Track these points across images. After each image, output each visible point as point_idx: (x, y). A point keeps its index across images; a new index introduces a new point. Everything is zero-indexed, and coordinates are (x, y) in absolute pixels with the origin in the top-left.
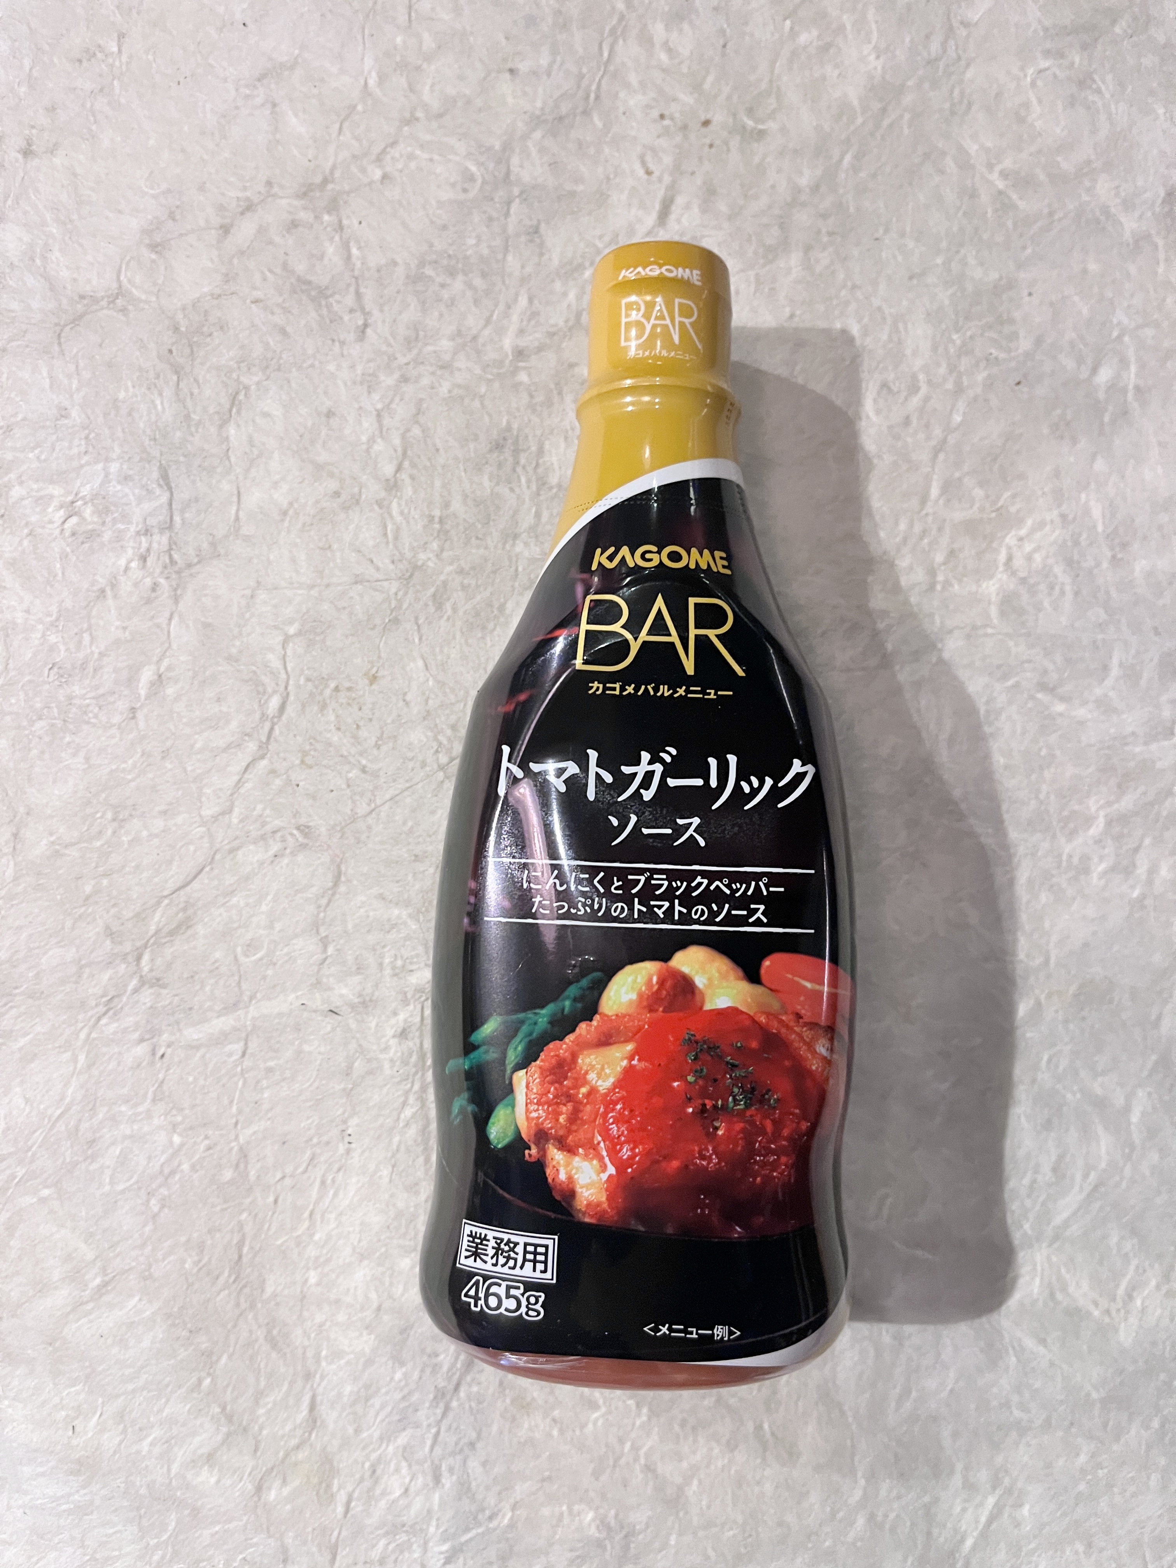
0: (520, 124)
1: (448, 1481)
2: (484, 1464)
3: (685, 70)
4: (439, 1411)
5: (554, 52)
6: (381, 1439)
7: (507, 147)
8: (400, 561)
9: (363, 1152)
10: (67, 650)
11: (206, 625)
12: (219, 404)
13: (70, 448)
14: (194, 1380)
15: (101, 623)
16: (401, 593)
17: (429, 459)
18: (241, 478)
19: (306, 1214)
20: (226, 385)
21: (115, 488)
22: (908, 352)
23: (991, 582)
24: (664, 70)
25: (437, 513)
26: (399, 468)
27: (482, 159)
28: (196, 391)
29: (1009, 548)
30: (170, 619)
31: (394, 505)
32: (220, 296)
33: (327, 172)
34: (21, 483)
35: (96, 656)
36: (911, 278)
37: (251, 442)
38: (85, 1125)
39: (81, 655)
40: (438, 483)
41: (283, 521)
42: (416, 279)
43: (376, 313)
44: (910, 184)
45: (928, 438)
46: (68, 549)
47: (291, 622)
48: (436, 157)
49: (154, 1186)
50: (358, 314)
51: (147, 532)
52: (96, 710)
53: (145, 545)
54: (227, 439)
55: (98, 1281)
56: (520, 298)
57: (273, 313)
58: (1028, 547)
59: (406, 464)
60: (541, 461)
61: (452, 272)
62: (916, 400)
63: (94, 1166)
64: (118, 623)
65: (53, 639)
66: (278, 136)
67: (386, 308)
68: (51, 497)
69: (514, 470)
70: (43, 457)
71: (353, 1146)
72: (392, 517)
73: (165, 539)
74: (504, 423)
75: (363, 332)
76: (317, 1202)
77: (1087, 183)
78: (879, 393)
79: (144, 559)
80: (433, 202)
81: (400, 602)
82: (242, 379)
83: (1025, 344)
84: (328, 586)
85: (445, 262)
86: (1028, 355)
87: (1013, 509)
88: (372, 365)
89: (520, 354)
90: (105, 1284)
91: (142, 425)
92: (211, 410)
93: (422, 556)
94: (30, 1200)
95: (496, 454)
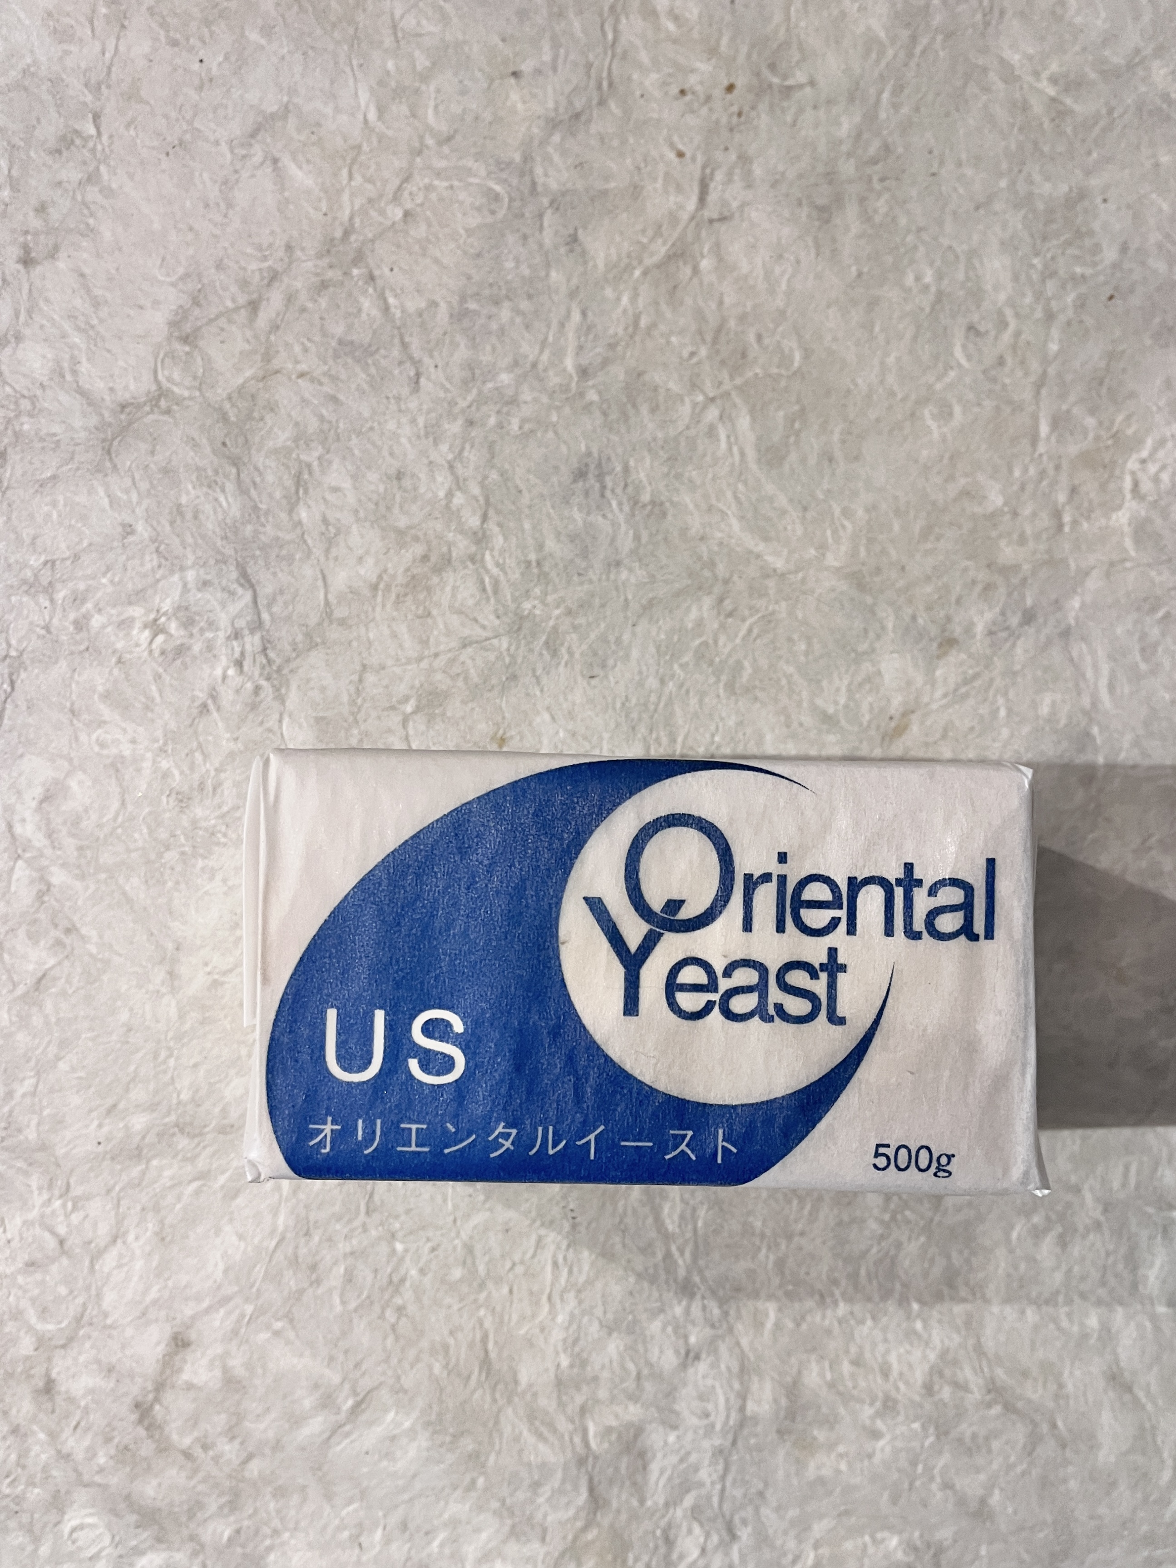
0: (535, 130)
1: (745, 1534)
2: (778, 1509)
3: (695, 34)
4: (720, 1467)
5: (556, 45)
6: (667, 1505)
7: (527, 158)
8: (506, 614)
9: (589, 1224)
10: (182, 773)
11: (318, 720)
12: (285, 488)
13: (142, 564)
14: (468, 1478)
15: (210, 738)
16: (513, 648)
17: (514, 503)
18: (322, 559)
19: (544, 1298)
20: (288, 467)
21: (196, 597)
22: (989, 287)
23: (1120, 513)
24: (675, 41)
25: (533, 557)
26: (485, 518)
27: (504, 175)
28: (258, 480)
29: (1133, 473)
30: (280, 721)
31: (488, 557)
32: (264, 378)
33: (347, 224)
34: (100, 611)
35: (213, 773)
36: (977, 208)
37: (325, 521)
38: (303, 1251)
39: (196, 776)
40: (527, 526)
41: (375, 596)
42: (460, 315)
43: (427, 360)
44: (958, 110)
45: (1027, 374)
46: (161, 670)
47: (406, 699)
48: (456, 183)
49: (386, 1297)
50: (408, 365)
51: (237, 635)
52: (223, 828)
53: (238, 650)
54: (300, 523)
55: (350, 1403)
56: (573, 314)
57: (321, 384)
58: (1152, 468)
59: (491, 512)
60: (629, 481)
61: (497, 303)
62: (1007, 336)
63: (320, 1291)
64: (228, 735)
65: (164, 764)
66: (286, 194)
67: (436, 354)
68: (132, 620)
69: (603, 496)
70: (117, 580)
71: (578, 1220)
72: (487, 571)
73: (257, 639)
74: (583, 448)
75: (417, 382)
76: (553, 1284)
77: (1141, 73)
78: (967, 337)
79: (239, 664)
80: (462, 232)
81: (513, 657)
82: (302, 457)
83: (1110, 254)
84: (436, 655)
85: (486, 292)
86: (1116, 266)
87: (1130, 432)
88: (433, 415)
89: (584, 372)
90: (358, 1405)
91: (210, 526)
92: (278, 495)
93: (527, 606)
94: (263, 1336)
95: (580, 484)
